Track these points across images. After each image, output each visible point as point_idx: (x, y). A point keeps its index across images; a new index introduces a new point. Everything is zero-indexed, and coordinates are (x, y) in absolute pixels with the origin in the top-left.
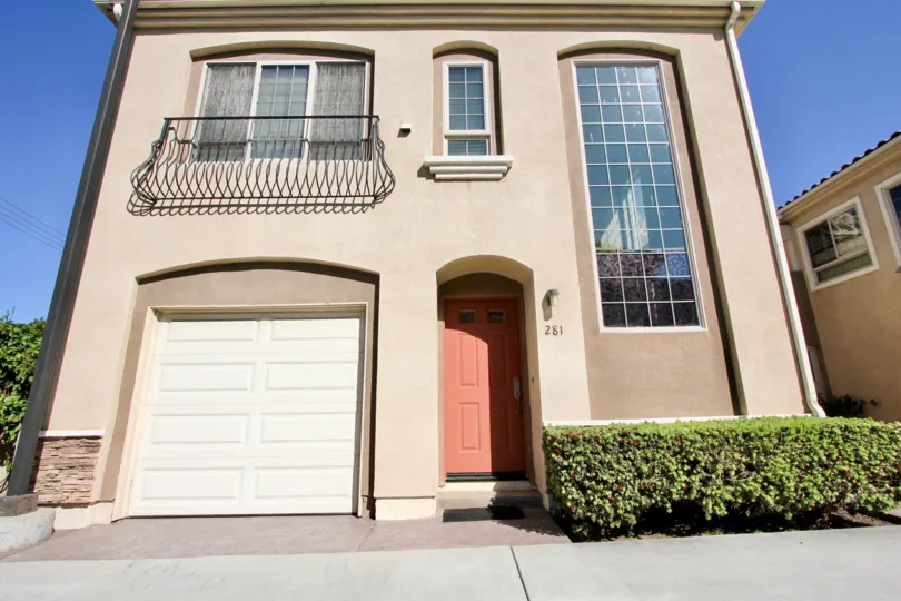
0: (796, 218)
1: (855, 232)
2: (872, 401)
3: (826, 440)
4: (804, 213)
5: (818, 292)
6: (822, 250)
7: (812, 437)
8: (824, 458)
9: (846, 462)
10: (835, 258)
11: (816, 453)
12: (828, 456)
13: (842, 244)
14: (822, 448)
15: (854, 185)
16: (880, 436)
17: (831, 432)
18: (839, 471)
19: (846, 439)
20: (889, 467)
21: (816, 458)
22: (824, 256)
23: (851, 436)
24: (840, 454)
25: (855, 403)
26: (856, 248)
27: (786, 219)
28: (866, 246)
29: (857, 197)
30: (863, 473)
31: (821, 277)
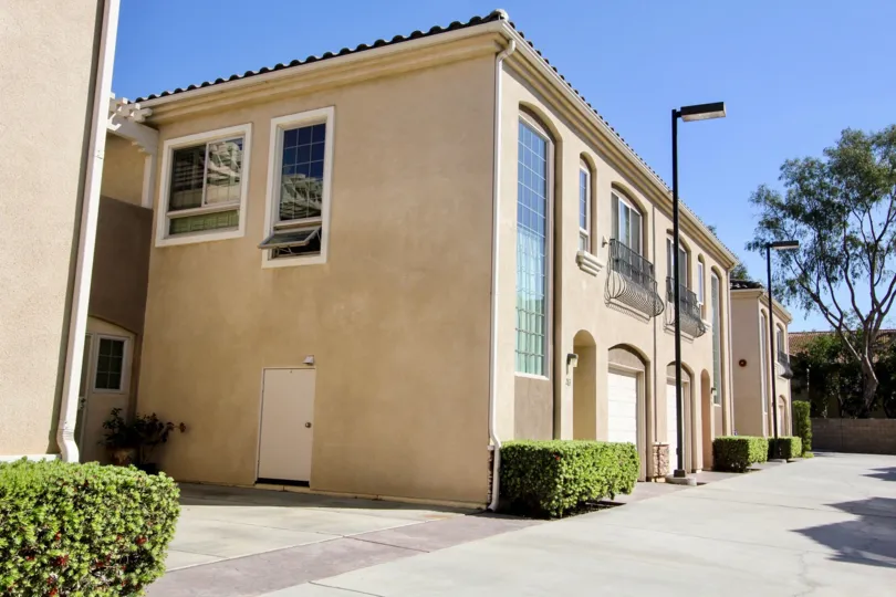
0: (170, 123)
1: (233, 174)
2: (182, 425)
3: (45, 508)
4: (182, 119)
5: (164, 250)
6: (189, 188)
7: (23, 503)
8: (33, 539)
9: (68, 542)
10: (200, 206)
11: (22, 532)
12: (41, 536)
13: (212, 187)
14: (35, 521)
15: (250, 105)
16: (130, 496)
17: (60, 494)
18: (51, 559)
19: (79, 503)
20: (128, 545)
21: (18, 541)
22: (187, 196)
23: (88, 498)
24: (62, 530)
25: (161, 425)
26: (228, 199)
27: (157, 119)
28: (239, 201)
29: (250, 125)
30: (87, 558)
31: (174, 228)
